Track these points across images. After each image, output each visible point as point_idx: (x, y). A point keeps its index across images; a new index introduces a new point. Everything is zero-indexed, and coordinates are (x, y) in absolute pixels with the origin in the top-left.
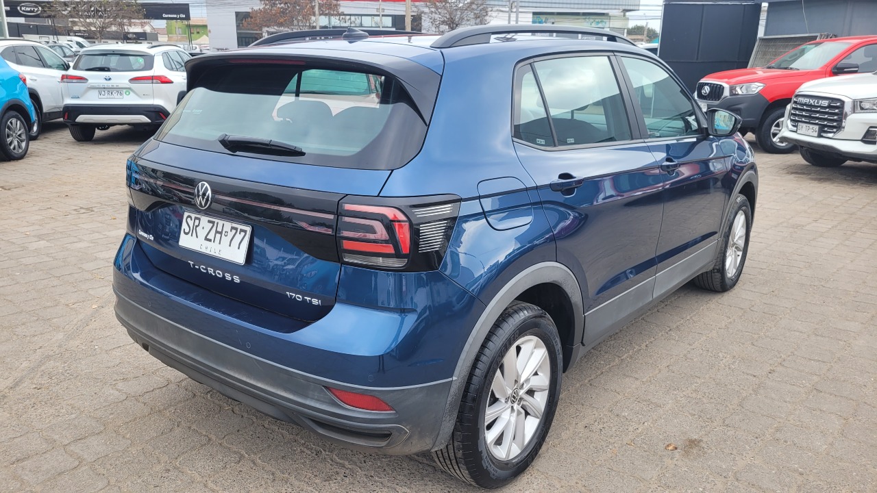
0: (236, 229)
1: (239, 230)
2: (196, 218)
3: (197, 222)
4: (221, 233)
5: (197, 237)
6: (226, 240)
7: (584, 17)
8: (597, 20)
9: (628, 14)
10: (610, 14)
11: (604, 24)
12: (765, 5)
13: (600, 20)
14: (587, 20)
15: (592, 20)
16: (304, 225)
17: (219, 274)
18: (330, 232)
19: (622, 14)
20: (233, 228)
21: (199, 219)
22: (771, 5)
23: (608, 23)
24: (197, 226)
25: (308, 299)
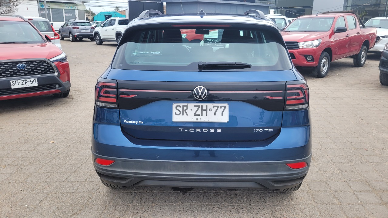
0: (218, 107)
1: (219, 107)
2: (183, 106)
3: (185, 108)
4: (206, 110)
5: (187, 115)
6: (210, 113)
7: (64, 4)
8: (71, 6)
9: (84, 3)
10: (77, 3)
11: (74, 8)
12: (165, 4)
13: (72, 6)
14: (66, 6)
15: (69, 6)
16: (269, 97)
17: (205, 130)
18: (281, 98)
19: (82, 3)
20: (214, 107)
21: (187, 106)
22: (167, 3)
23: (76, 7)
24: (185, 110)
25: (266, 130)
